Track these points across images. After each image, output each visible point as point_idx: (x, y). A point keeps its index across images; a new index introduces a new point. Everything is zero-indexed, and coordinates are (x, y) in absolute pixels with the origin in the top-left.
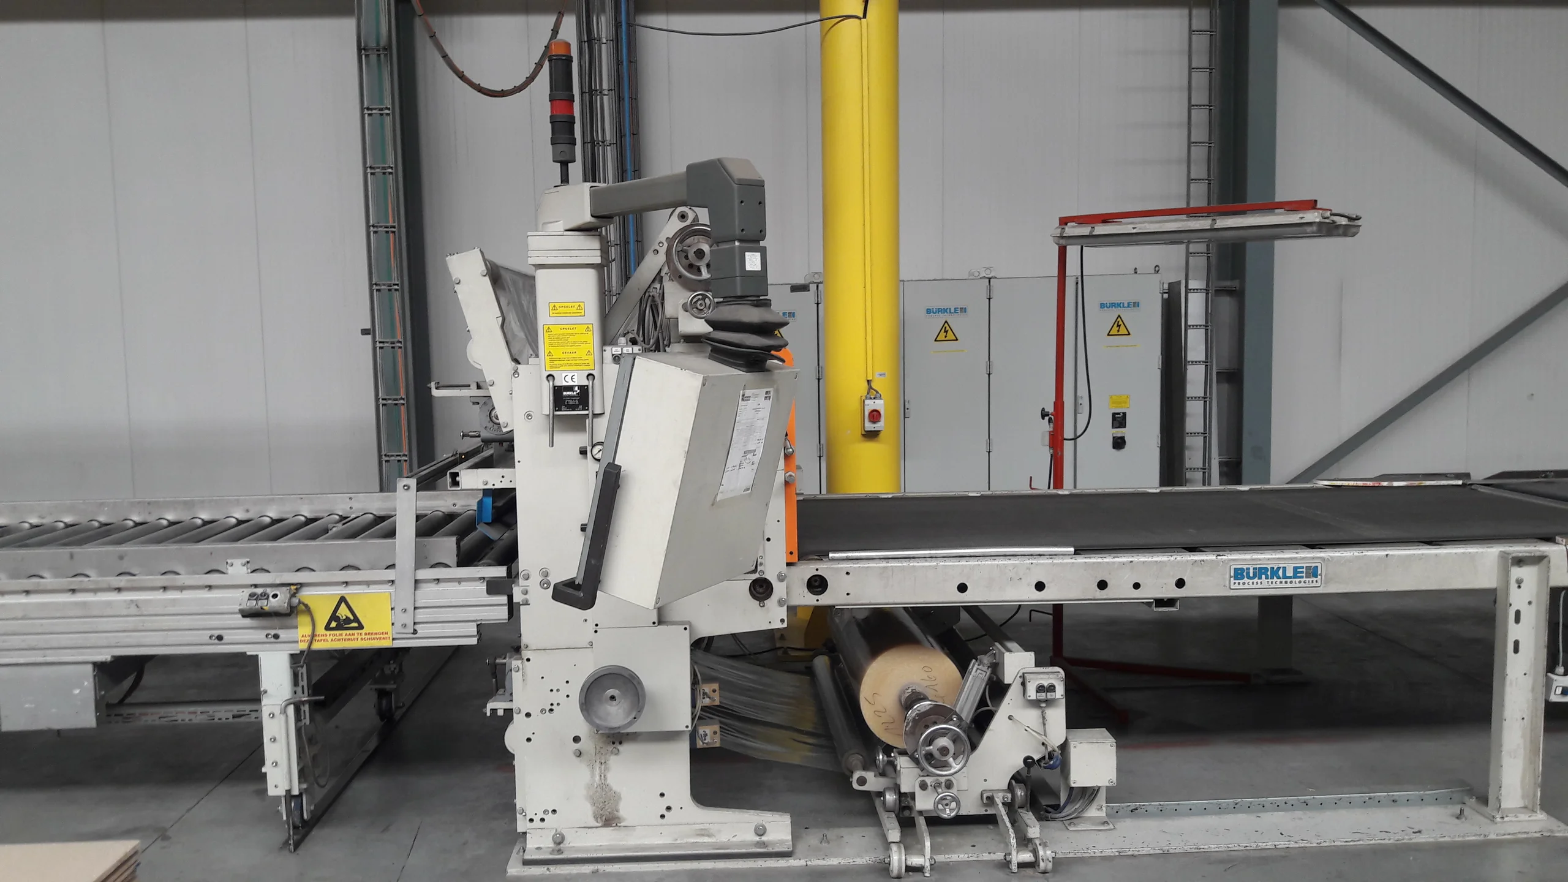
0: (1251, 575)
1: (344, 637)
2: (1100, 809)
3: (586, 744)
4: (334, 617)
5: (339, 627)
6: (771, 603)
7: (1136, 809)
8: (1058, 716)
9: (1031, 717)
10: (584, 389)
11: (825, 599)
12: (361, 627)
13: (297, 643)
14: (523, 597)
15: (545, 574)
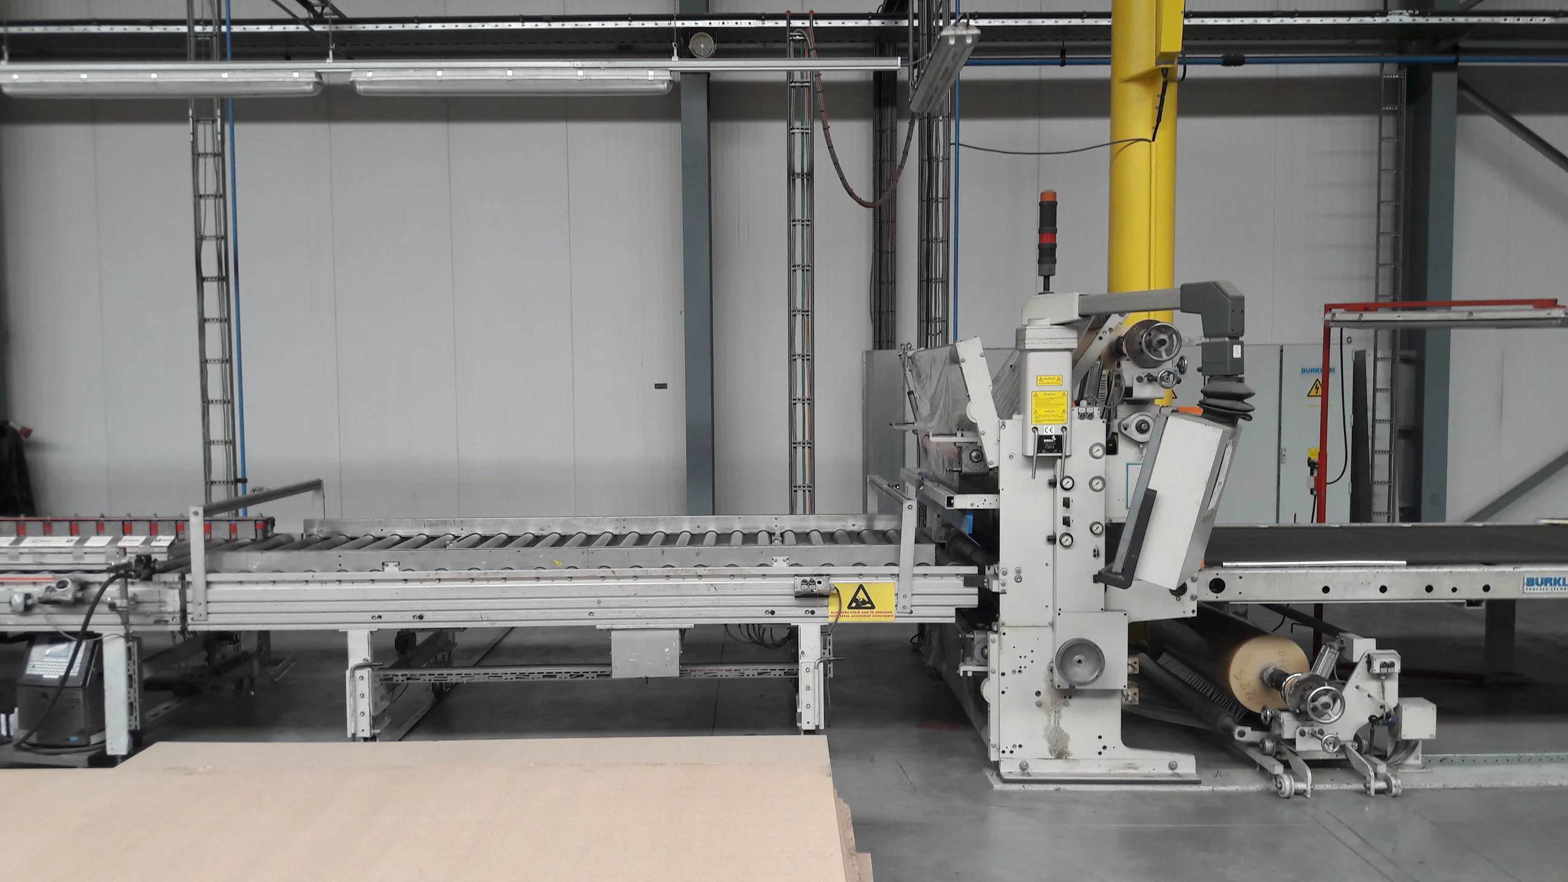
0: (1540, 582)
1: (861, 614)
2: (1418, 758)
3: (1045, 697)
4: (854, 599)
5: (858, 607)
6: (1186, 598)
7: (1444, 759)
8: (1392, 686)
9: (1373, 687)
10: (1059, 438)
11: (1222, 597)
12: (873, 607)
13: (828, 617)
14: (1001, 588)
15: (1019, 572)
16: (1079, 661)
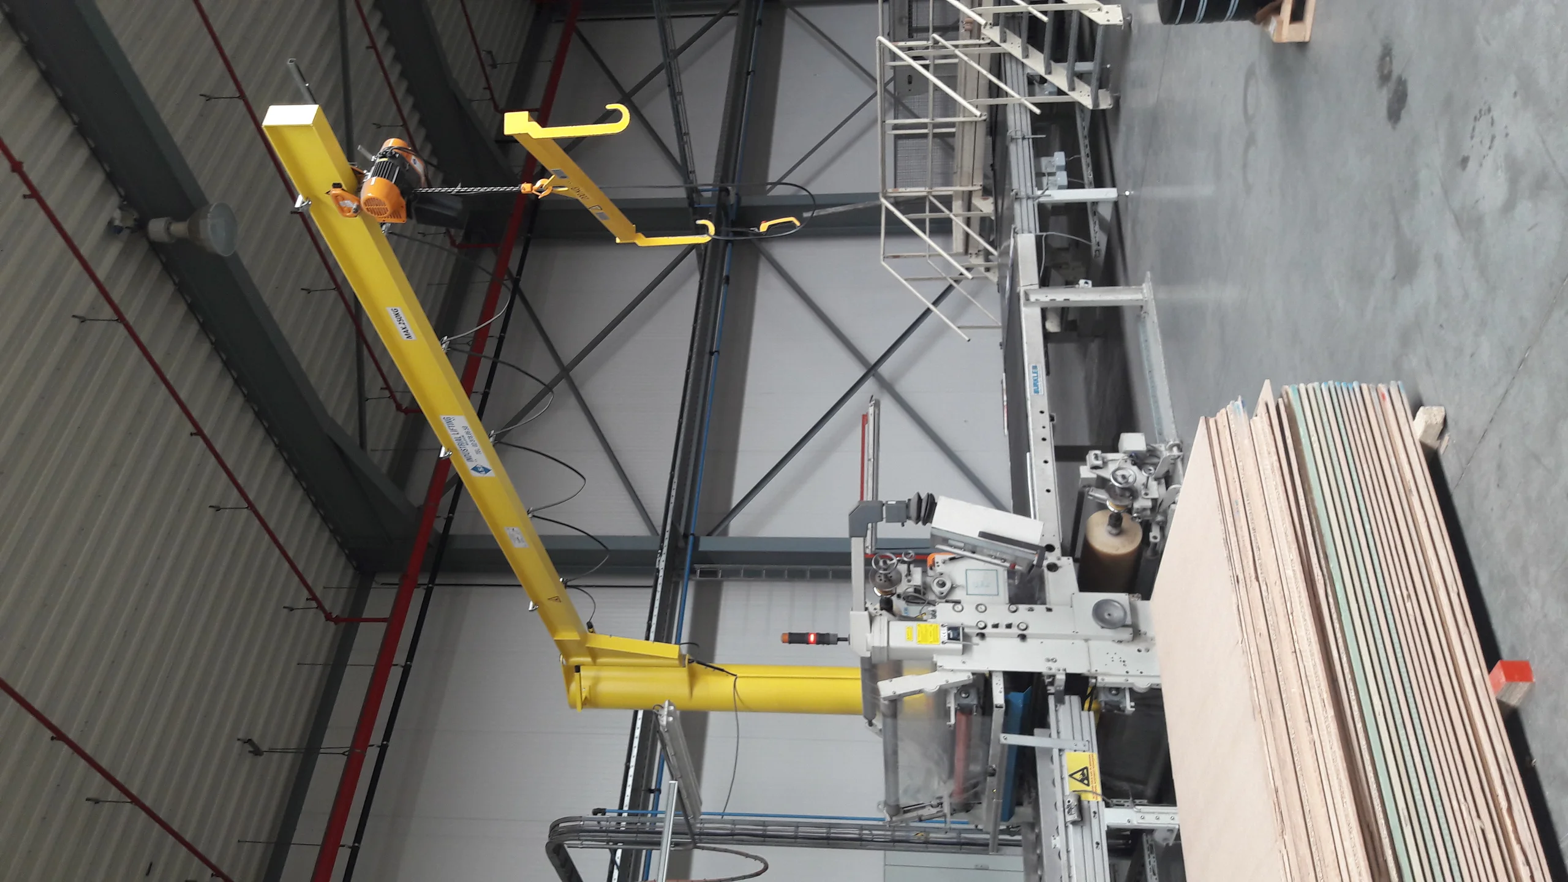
0: (1037, 389)
1: (1093, 777)
3: (1142, 646)
4: (1082, 781)
5: (1087, 778)
6: (1058, 563)
8: (1111, 456)
9: (1112, 465)
10: (949, 629)
12: (1086, 768)
13: (1098, 802)
14: (1061, 671)
15: (1048, 660)
16: (1109, 615)
